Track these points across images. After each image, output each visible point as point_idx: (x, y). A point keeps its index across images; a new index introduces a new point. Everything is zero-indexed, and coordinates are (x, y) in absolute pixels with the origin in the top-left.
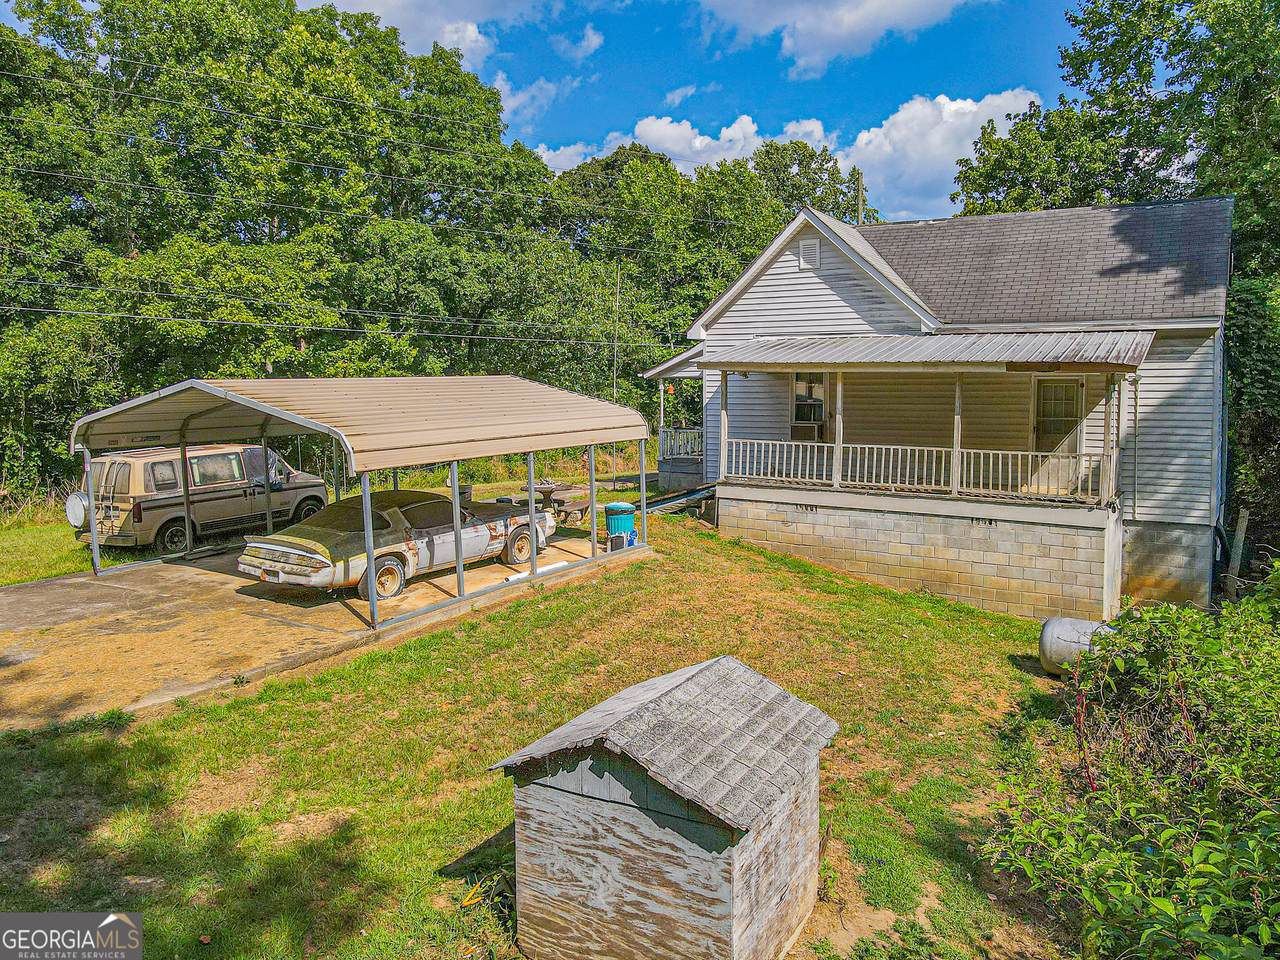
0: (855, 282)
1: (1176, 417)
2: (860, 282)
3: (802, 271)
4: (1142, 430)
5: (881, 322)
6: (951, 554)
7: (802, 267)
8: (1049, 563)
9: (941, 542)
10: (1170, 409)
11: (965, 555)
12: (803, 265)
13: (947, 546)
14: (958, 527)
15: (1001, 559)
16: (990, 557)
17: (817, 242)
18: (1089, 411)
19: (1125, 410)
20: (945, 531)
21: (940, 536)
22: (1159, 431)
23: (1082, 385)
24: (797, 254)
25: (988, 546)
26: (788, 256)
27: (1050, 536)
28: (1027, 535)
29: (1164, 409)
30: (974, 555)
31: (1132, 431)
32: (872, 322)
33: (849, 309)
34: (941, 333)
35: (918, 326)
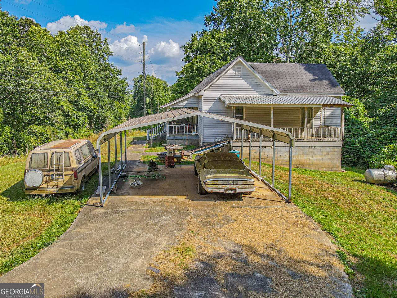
0: (253, 80)
1: (333, 117)
2: (254, 80)
3: (236, 75)
4: (326, 121)
5: (260, 92)
6: (304, 156)
7: (236, 74)
8: (329, 156)
9: (301, 154)
10: (332, 116)
11: (308, 156)
12: (237, 74)
13: (303, 154)
14: (306, 149)
15: (317, 156)
16: (314, 156)
17: (241, 67)
18: (314, 116)
19: (323, 116)
20: (303, 150)
21: (301, 152)
22: (330, 121)
23: (313, 110)
24: (235, 70)
25: (314, 154)
26: (232, 71)
27: (329, 149)
28: (323, 150)
29: (331, 116)
30: (310, 156)
31: (324, 121)
32: (258, 92)
33: (251, 88)
34: (280, 95)
35: (271, 93)
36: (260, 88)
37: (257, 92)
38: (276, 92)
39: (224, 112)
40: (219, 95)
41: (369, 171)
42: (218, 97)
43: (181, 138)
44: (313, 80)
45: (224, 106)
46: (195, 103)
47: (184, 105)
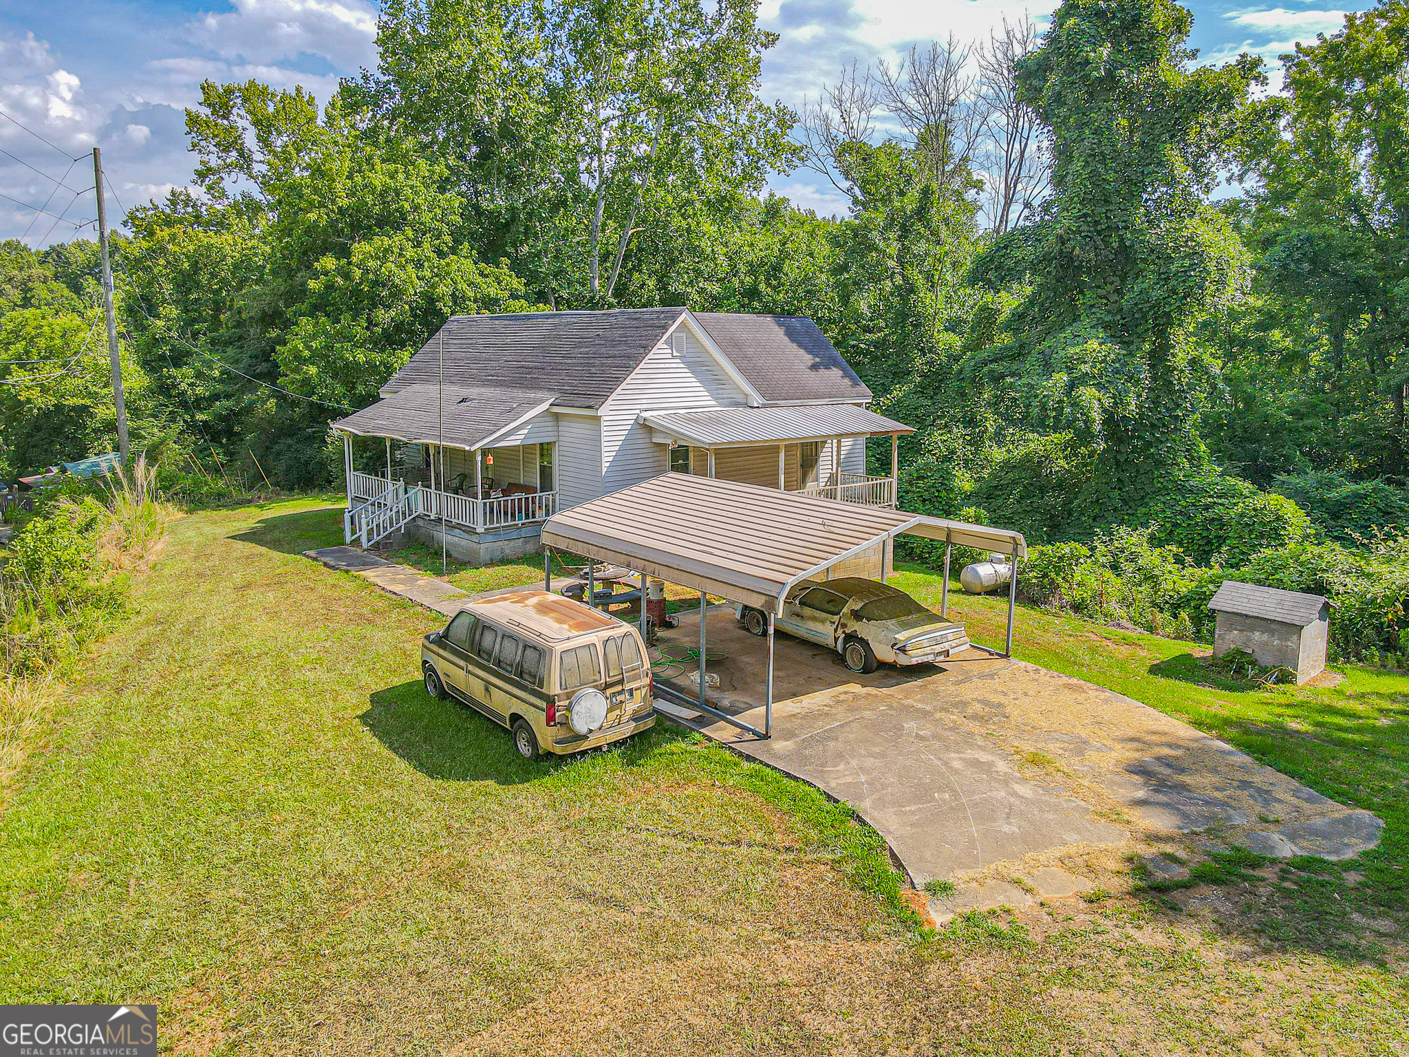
0: (707, 368)
2: (711, 369)
3: (673, 357)
7: (674, 354)
17: (684, 335)
18: (822, 452)
19: (834, 449)
24: (671, 345)
32: (718, 398)
33: (702, 389)
34: (764, 406)
35: (744, 401)
36: (722, 389)
37: (716, 399)
38: (757, 400)
39: (650, 455)
40: (638, 412)
41: (973, 569)
42: (635, 417)
43: (515, 535)
44: (814, 367)
45: (648, 440)
46: (550, 429)
47: (523, 437)
